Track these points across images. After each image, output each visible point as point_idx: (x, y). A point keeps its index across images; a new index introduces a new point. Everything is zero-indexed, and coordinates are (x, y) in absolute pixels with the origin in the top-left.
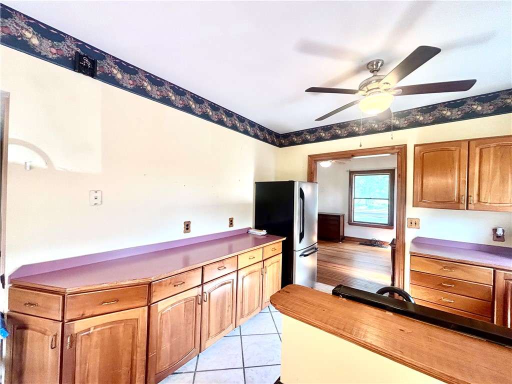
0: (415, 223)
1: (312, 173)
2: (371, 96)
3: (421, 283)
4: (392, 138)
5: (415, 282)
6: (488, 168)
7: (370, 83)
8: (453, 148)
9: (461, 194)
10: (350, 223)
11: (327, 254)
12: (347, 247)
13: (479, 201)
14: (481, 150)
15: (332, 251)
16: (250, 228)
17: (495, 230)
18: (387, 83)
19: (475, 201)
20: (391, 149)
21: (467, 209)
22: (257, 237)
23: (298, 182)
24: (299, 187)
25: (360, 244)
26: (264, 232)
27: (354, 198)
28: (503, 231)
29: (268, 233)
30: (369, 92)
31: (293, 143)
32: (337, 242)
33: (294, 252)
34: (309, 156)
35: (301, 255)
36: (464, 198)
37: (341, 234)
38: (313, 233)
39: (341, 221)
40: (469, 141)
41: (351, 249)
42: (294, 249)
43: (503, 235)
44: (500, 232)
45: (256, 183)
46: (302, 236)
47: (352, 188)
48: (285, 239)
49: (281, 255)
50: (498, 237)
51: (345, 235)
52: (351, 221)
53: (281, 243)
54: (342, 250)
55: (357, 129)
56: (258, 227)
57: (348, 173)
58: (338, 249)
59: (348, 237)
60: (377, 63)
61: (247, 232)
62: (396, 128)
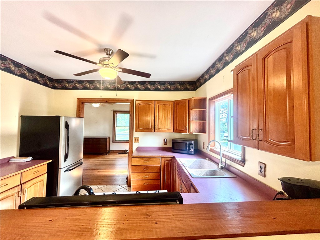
0: (137, 140)
1: (80, 111)
2: (106, 68)
3: (136, 172)
4: (116, 95)
5: (133, 171)
6: (161, 114)
7: (105, 60)
8: (150, 104)
9: (152, 125)
10: (114, 142)
11: (96, 164)
12: (111, 157)
13: (158, 128)
14: (159, 105)
15: (100, 162)
16: (13, 157)
17: (164, 140)
18: (113, 64)
19: (157, 128)
20: (127, 100)
21: (154, 132)
22: (20, 164)
23: (63, 117)
24: (64, 120)
25: (119, 154)
26: (30, 159)
27: (116, 127)
28: (167, 140)
29: (34, 158)
30: (104, 66)
31: (65, 88)
32: (105, 155)
33: (59, 169)
34: (78, 98)
35: (65, 171)
36: (153, 127)
37: (108, 149)
38: (80, 152)
39: (107, 141)
40: (155, 101)
41: (113, 158)
42: (59, 167)
43: (167, 142)
44: (165, 141)
45: (21, 116)
46: (66, 156)
47: (115, 120)
48: (51, 161)
49: (46, 174)
50: (165, 143)
51: (110, 150)
52: (114, 141)
53: (47, 165)
54: (108, 159)
55: (99, 86)
56: (22, 155)
57: (112, 112)
58: (104, 160)
59: (111, 150)
60: (110, 51)
61: (8, 162)
62: (118, 89)
